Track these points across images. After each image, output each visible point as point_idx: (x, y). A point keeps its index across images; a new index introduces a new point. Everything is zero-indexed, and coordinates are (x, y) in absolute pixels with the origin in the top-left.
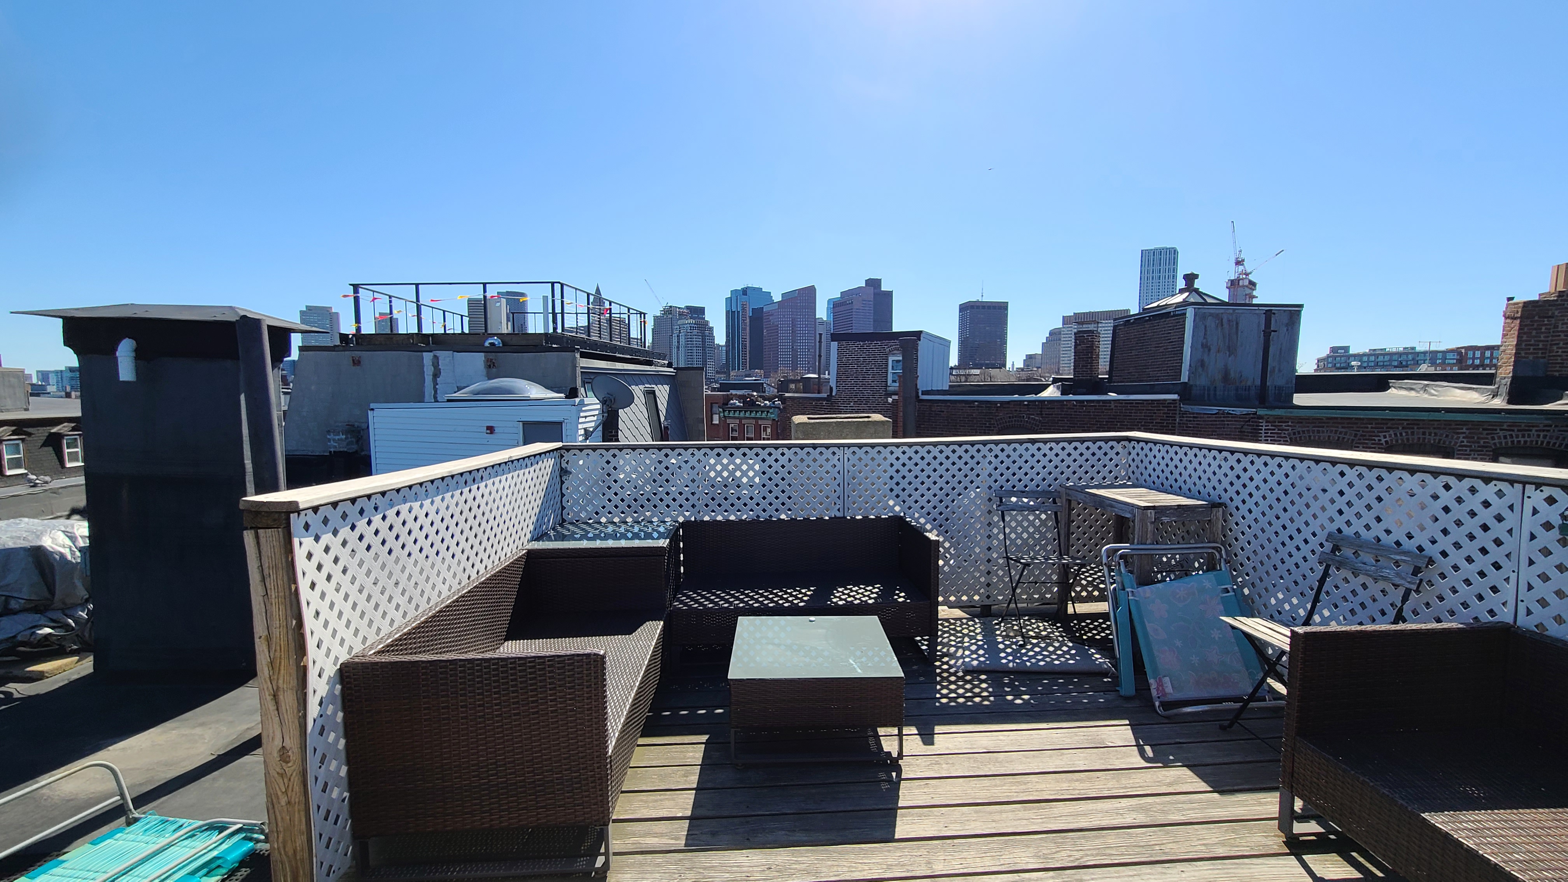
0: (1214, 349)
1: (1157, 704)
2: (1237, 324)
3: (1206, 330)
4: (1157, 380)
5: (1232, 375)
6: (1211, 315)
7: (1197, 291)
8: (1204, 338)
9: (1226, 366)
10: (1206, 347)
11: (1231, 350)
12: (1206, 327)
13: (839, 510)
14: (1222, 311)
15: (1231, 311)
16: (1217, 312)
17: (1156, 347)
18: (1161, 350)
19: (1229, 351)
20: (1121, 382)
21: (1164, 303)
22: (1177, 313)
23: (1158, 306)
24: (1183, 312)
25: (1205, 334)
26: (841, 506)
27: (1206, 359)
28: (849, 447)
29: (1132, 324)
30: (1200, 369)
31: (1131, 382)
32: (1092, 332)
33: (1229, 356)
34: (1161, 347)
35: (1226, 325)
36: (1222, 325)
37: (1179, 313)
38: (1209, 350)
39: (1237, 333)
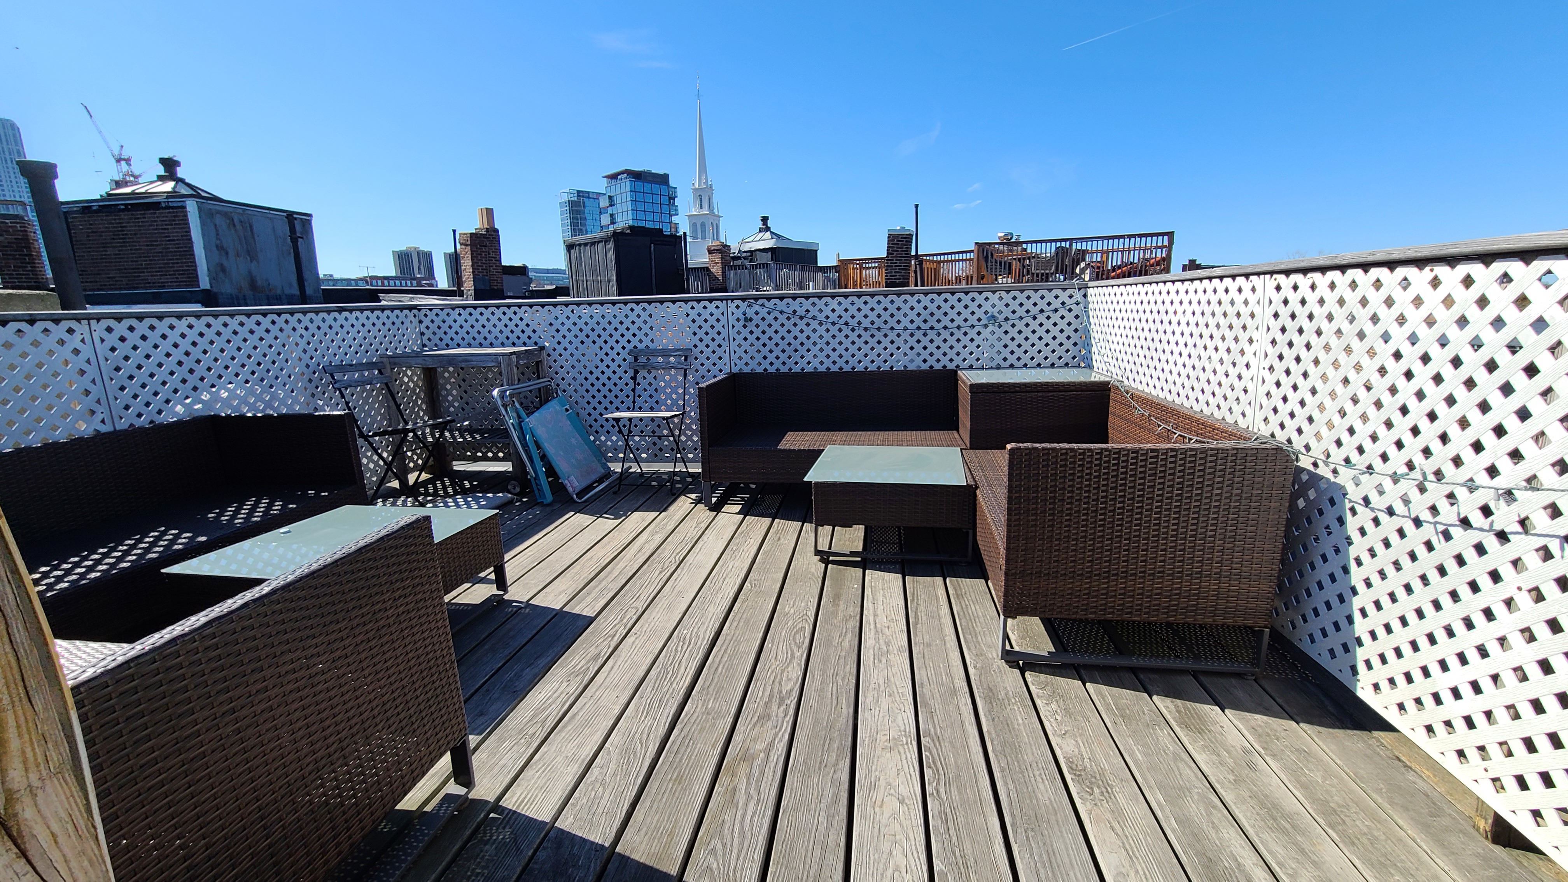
0: (231, 253)
1: (575, 496)
2: (251, 227)
3: (217, 230)
4: (163, 287)
5: (259, 283)
6: (219, 212)
7: (182, 181)
8: (217, 239)
9: (250, 272)
10: (221, 249)
11: (252, 254)
12: (216, 225)
13: (103, 421)
14: (231, 210)
15: (241, 211)
16: (225, 209)
17: (147, 245)
18: (159, 249)
19: (249, 255)
20: (99, 290)
21: (143, 190)
22: (170, 204)
23: (133, 193)
24: (180, 204)
25: (218, 234)
26: (106, 416)
27: (225, 263)
28: (98, 320)
29: (96, 212)
30: (221, 275)
31: (116, 289)
32: (17, 216)
33: (251, 261)
34: (157, 245)
35: (239, 227)
36: (234, 225)
37: (175, 205)
38: (227, 253)
39: (254, 238)
